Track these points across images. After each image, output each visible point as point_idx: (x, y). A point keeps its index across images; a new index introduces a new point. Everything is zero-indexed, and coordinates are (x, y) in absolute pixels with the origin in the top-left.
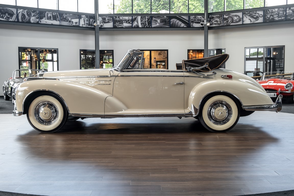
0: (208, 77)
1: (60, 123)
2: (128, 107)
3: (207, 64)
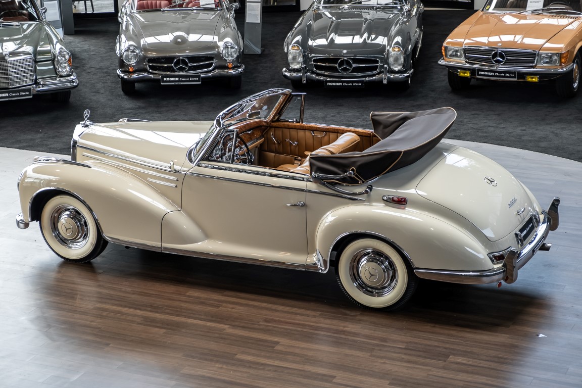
0: (353, 199)
3: (353, 170)
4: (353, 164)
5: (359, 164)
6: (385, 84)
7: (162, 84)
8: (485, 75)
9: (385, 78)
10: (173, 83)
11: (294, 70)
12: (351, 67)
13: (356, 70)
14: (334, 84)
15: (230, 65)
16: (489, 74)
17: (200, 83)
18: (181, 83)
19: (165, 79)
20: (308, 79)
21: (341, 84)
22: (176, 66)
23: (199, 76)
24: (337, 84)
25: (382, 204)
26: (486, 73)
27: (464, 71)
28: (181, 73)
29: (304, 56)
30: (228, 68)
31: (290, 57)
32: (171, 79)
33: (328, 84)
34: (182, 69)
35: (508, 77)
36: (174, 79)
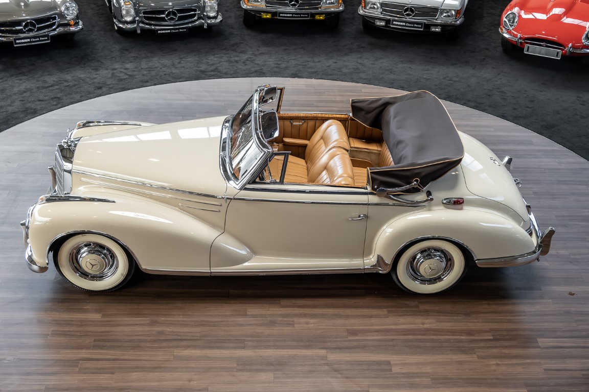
0: (415, 205)
1: (122, 278)
2: (254, 251)
3: (417, 181)
4: (417, 175)
5: (423, 174)
6: (206, 29)
7: (15, 46)
8: (285, 17)
9: (205, 23)
10: (25, 45)
11: (127, 23)
12: (176, 16)
13: (180, 18)
14: (164, 32)
15: (72, 23)
16: (288, 15)
17: (49, 41)
18: (33, 44)
19: (17, 41)
20: (143, 30)
21: (169, 31)
22: (25, 29)
23: (47, 36)
24: (167, 31)
25: (442, 207)
26: (286, 15)
27: (265, 14)
28: (31, 34)
29: (135, 9)
30: (70, 25)
31: (124, 12)
32: (23, 41)
33: (159, 32)
34: (30, 30)
35: (303, 17)
36: (26, 41)
